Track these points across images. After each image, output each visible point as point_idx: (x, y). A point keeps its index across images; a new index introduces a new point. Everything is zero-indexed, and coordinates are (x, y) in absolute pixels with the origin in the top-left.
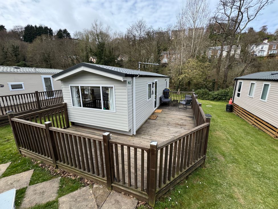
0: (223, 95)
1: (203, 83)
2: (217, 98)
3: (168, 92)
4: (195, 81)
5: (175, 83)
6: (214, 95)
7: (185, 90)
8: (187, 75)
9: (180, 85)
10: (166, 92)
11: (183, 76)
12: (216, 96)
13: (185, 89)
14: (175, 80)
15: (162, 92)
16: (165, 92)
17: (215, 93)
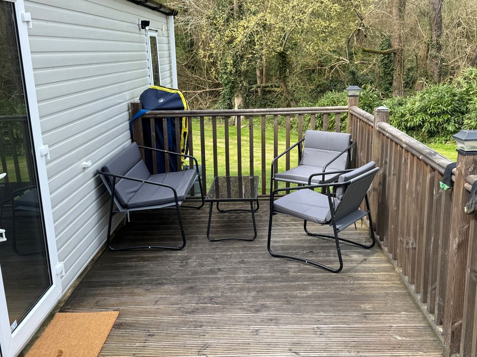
0: (444, 112)
1: (338, 60)
2: (420, 126)
3: (171, 120)
4: (309, 48)
5: (214, 64)
6: (408, 116)
7: (266, 98)
8: (270, 19)
9: (238, 73)
10: (159, 121)
11: (251, 22)
12: (417, 120)
13: (265, 92)
14: (211, 49)
15: (123, 118)
16: (146, 121)
17: (409, 105)
